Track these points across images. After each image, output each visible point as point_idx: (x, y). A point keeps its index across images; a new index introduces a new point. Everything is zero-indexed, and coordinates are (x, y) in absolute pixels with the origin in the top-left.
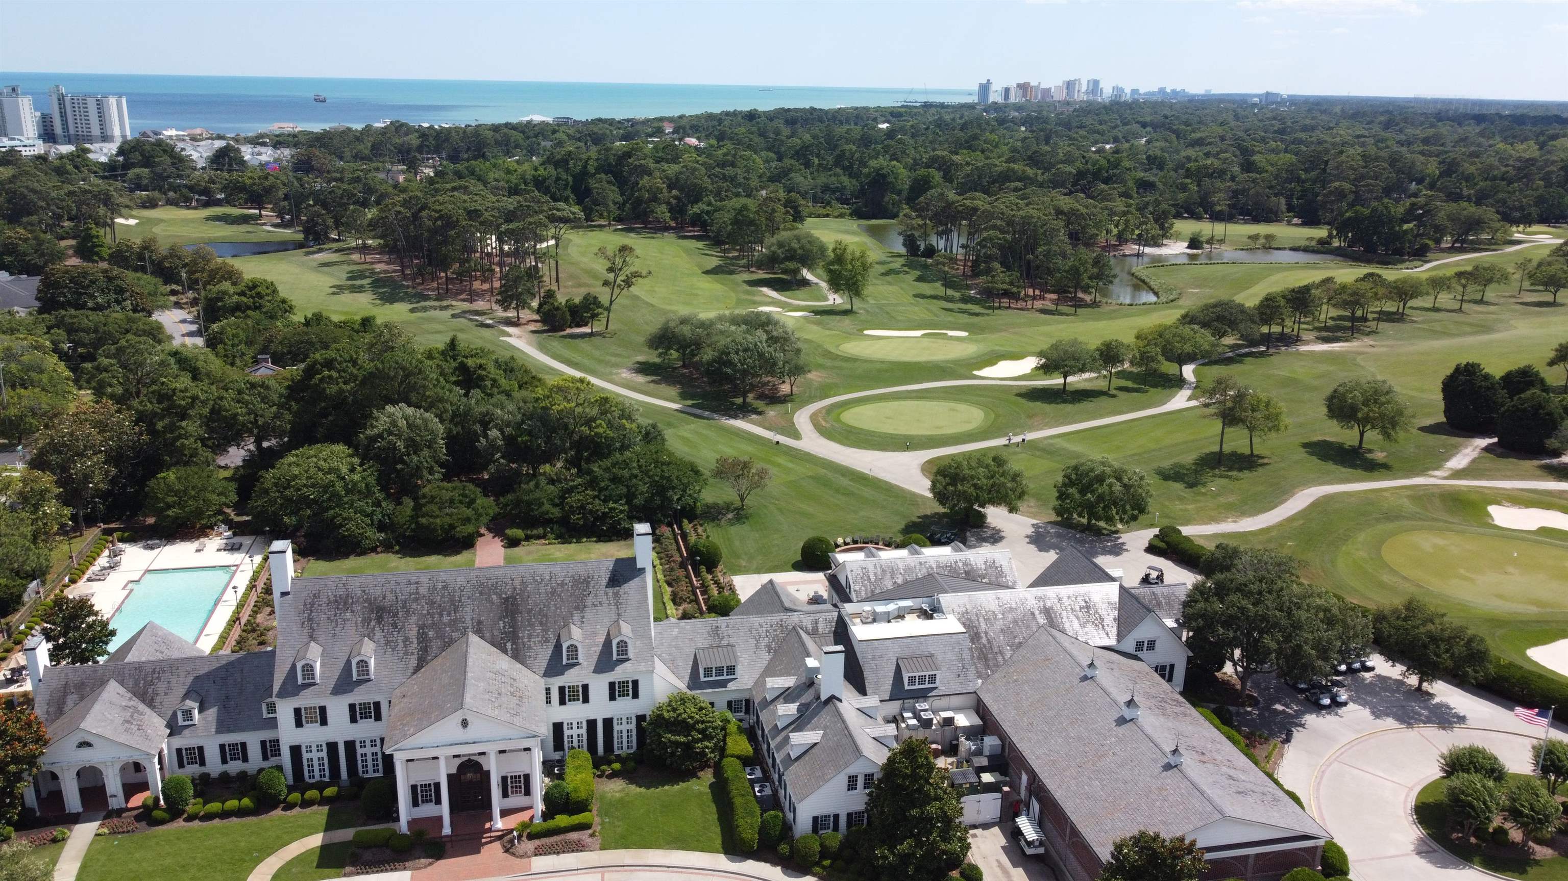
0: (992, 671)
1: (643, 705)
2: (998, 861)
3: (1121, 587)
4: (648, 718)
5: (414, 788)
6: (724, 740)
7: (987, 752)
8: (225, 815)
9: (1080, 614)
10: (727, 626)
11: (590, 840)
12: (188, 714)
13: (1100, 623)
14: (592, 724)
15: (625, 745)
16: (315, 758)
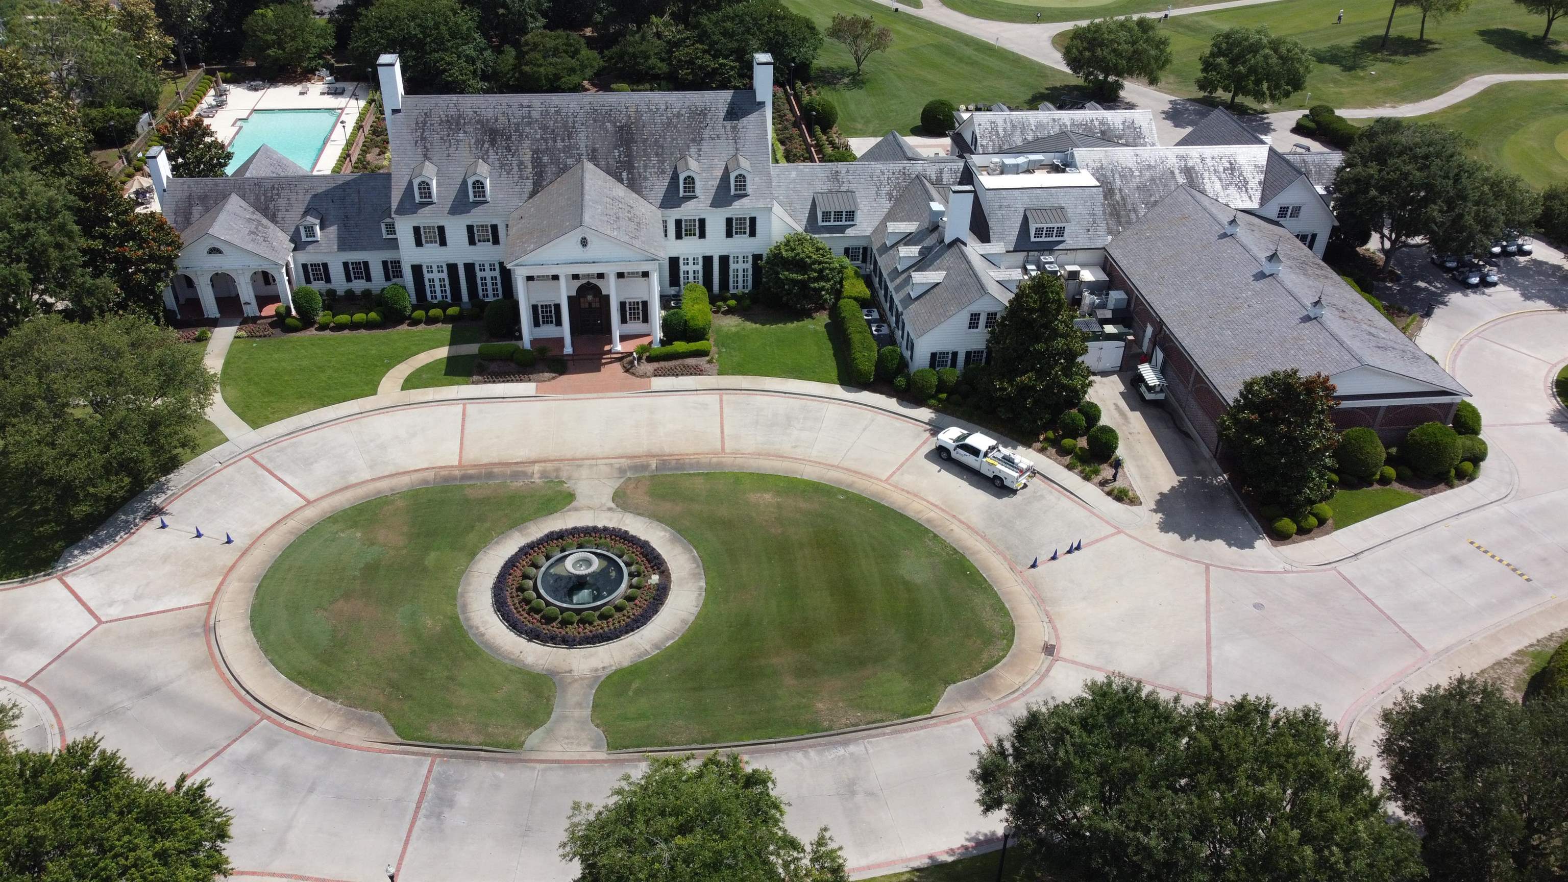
0: (1123, 228)
1: (760, 244)
2: (1116, 405)
3: (1271, 150)
4: (764, 258)
5: (535, 308)
6: (841, 283)
7: (1111, 304)
8: (355, 326)
9: (1223, 176)
10: (848, 172)
11: (708, 366)
12: (310, 231)
13: (1243, 185)
14: (708, 260)
15: (740, 284)
16: (436, 278)
